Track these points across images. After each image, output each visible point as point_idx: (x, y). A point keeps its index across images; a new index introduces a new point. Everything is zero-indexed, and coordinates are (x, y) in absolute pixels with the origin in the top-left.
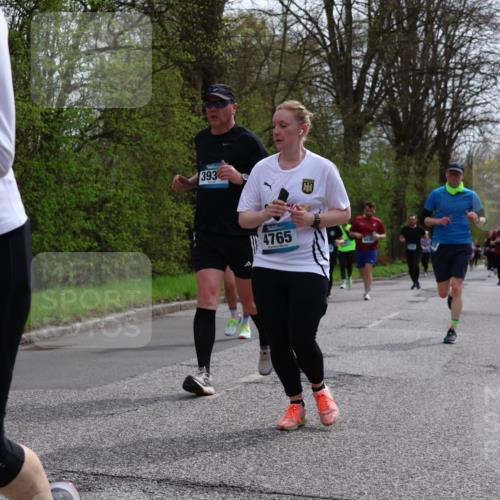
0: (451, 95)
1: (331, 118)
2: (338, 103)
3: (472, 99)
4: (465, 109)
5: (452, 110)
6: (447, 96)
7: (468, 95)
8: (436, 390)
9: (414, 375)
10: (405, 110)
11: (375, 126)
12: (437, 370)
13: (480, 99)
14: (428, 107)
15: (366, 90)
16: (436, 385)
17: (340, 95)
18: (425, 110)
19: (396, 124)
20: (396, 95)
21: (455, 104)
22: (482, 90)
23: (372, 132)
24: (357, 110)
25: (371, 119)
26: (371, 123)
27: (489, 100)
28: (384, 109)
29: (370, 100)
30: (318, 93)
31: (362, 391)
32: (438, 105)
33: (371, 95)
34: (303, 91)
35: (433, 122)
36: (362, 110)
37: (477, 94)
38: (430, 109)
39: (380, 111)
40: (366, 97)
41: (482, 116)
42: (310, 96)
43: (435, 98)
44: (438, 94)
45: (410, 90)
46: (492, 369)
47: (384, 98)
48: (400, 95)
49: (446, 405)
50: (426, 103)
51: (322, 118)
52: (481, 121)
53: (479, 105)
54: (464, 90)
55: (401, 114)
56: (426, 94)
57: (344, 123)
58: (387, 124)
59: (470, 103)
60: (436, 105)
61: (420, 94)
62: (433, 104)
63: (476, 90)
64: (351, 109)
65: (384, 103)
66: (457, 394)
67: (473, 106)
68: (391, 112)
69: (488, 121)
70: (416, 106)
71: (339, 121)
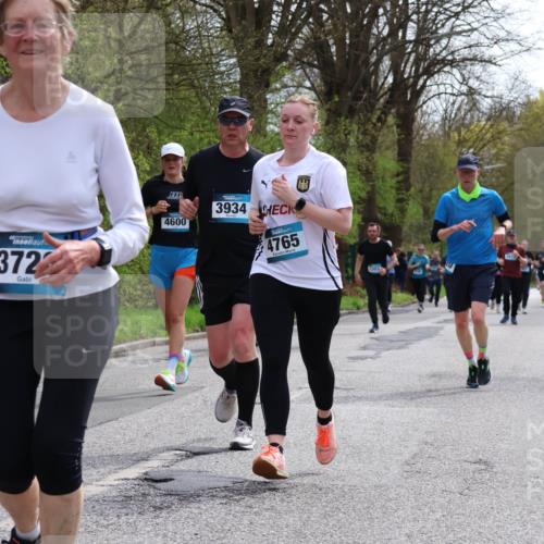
0: (414, 17)
1: (219, 54)
2: (230, 31)
3: (449, 24)
4: (438, 41)
5: (417, 42)
6: (408, 18)
7: (442, 17)
8: (392, 504)
9: (355, 481)
10: (340, 42)
11: (291, 68)
12: (395, 470)
13: (461, 23)
14: (377, 37)
15: (275, 8)
16: (392, 495)
17: (232, 15)
18: (372, 41)
19: (326, 65)
20: (325, 16)
21: (421, 31)
22: (465, 9)
23: (287, 79)
24: (260, 43)
25: (284, 57)
26: (284, 64)
27: (475, 25)
28: (306, 40)
29: (281, 25)
30: (197, 14)
31: (272, 508)
32: (393, 33)
33: (284, 17)
34: (170, 10)
35: (387, 62)
36: (270, 42)
37: (457, 15)
38: (382, 40)
39: (298, 44)
40: (275, 21)
41: (465, 53)
42: (182, 18)
43: (389, 22)
44: (393, 15)
45: (349, 10)
46: (483, 467)
47: (305, 21)
48: (331, 17)
49: (408, 527)
50: (375, 31)
51: (203, 56)
52: (464, 60)
53: (459, 33)
54: (435, 9)
55: (333, 49)
56: (374, 16)
57: (240, 63)
58: (311, 65)
59: (446, 30)
60: (389, 35)
61: (364, 16)
62: (385, 32)
63: (454, 9)
64: (251, 41)
65: (305, 30)
66: (427, 510)
67: (449, 35)
68: (318, 46)
69: (474, 59)
70: (358, 36)
71: (233, 61)
